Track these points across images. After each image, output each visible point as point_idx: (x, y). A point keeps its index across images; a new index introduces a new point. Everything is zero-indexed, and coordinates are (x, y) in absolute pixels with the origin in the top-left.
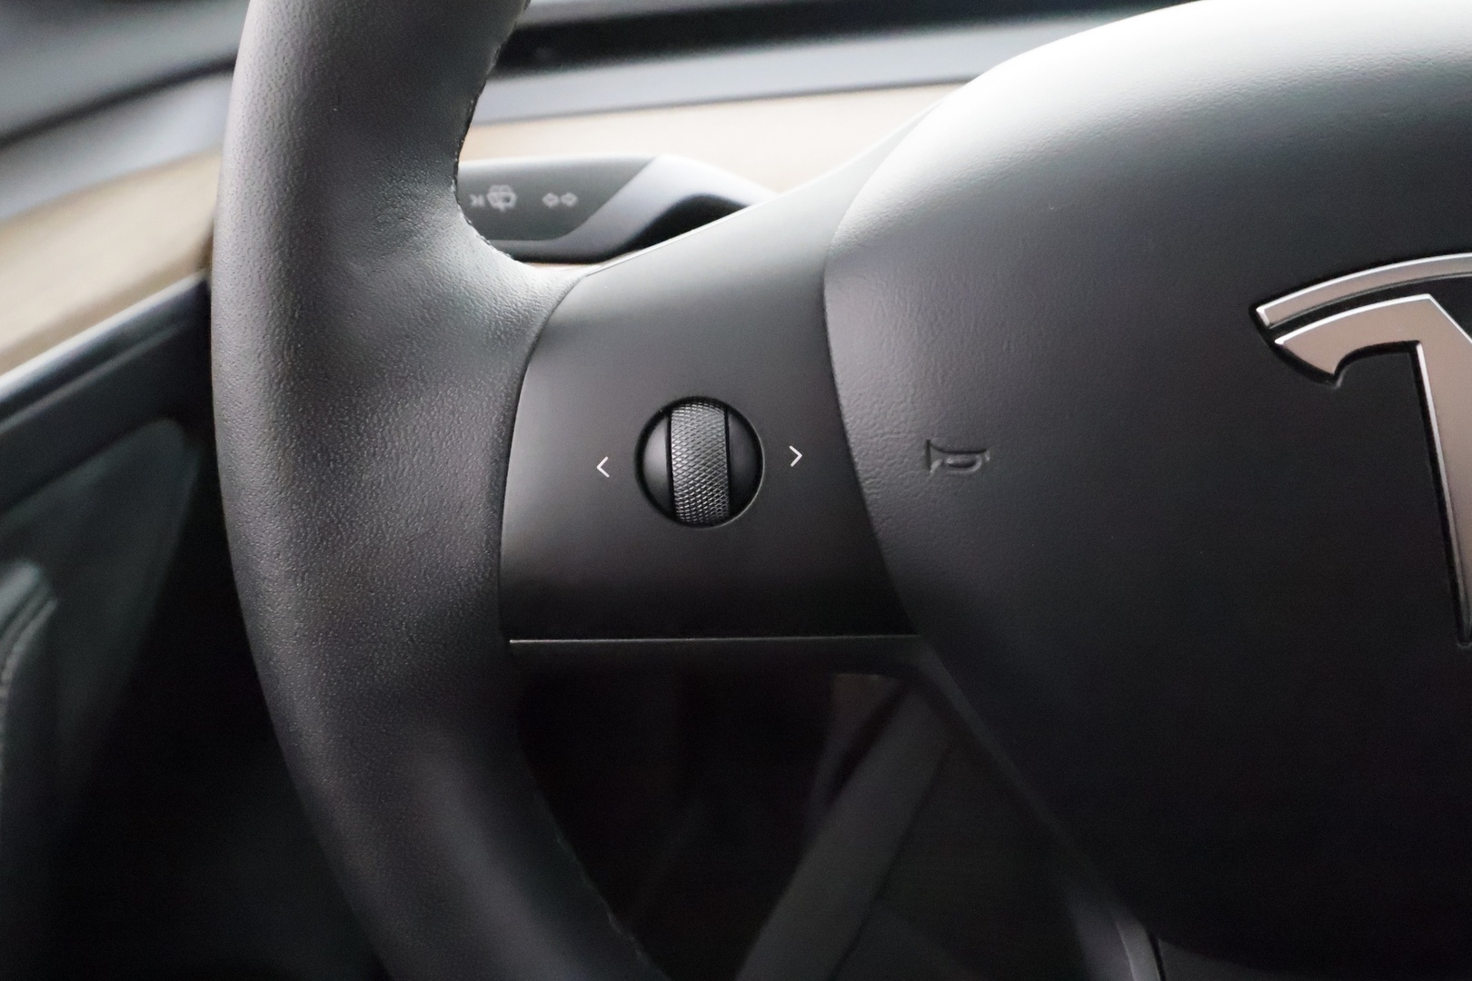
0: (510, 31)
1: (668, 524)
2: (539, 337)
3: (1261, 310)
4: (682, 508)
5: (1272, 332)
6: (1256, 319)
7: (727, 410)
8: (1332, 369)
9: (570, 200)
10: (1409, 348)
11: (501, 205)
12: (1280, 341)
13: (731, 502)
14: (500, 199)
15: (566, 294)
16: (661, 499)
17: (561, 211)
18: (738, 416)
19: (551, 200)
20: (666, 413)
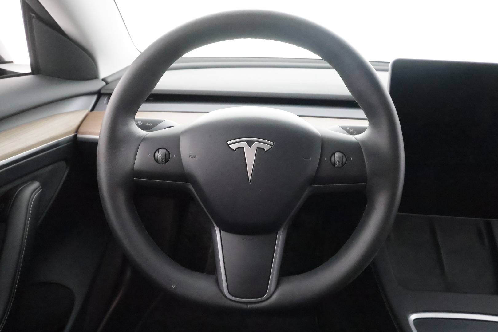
0: (149, 94)
1: (157, 163)
2: (143, 139)
3: (228, 142)
4: (159, 161)
5: (229, 145)
6: (227, 143)
7: (166, 150)
8: (235, 149)
9: (151, 125)
10: (243, 148)
11: (140, 124)
12: (230, 146)
13: (166, 161)
14: (139, 123)
15: (147, 134)
16: (157, 161)
17: (149, 126)
18: (167, 150)
19: (147, 124)
20: (158, 150)
